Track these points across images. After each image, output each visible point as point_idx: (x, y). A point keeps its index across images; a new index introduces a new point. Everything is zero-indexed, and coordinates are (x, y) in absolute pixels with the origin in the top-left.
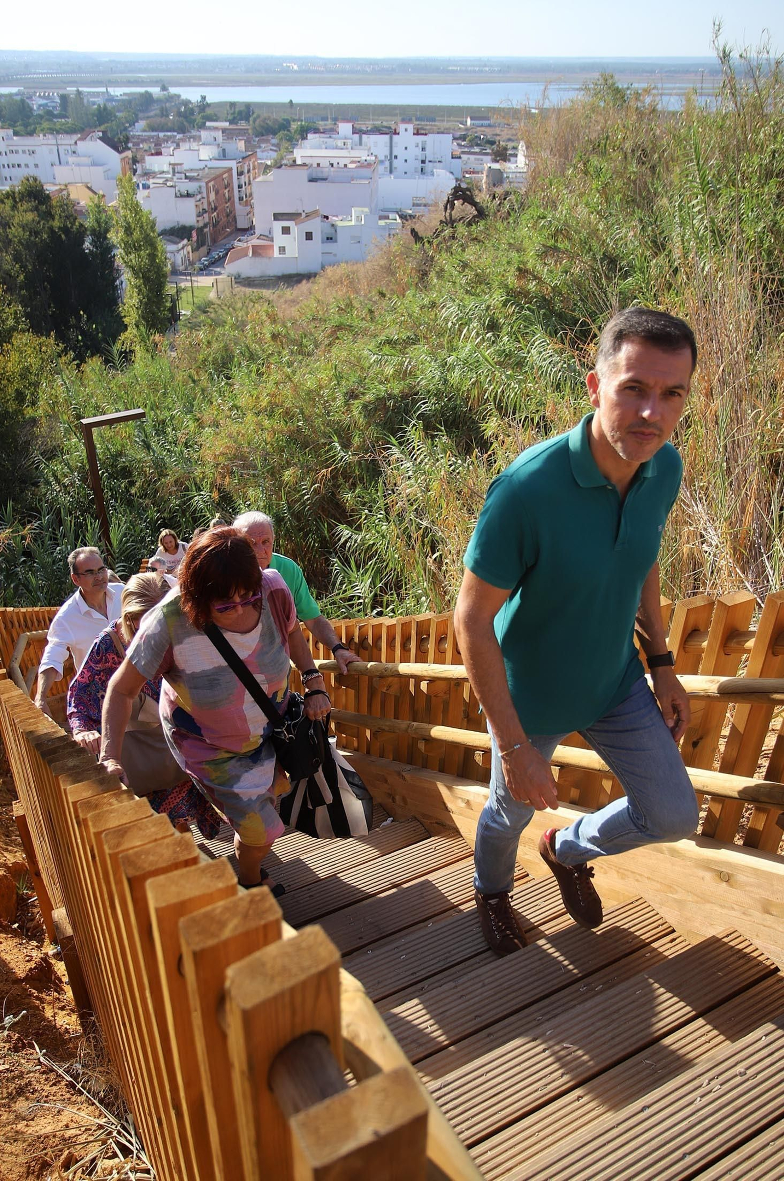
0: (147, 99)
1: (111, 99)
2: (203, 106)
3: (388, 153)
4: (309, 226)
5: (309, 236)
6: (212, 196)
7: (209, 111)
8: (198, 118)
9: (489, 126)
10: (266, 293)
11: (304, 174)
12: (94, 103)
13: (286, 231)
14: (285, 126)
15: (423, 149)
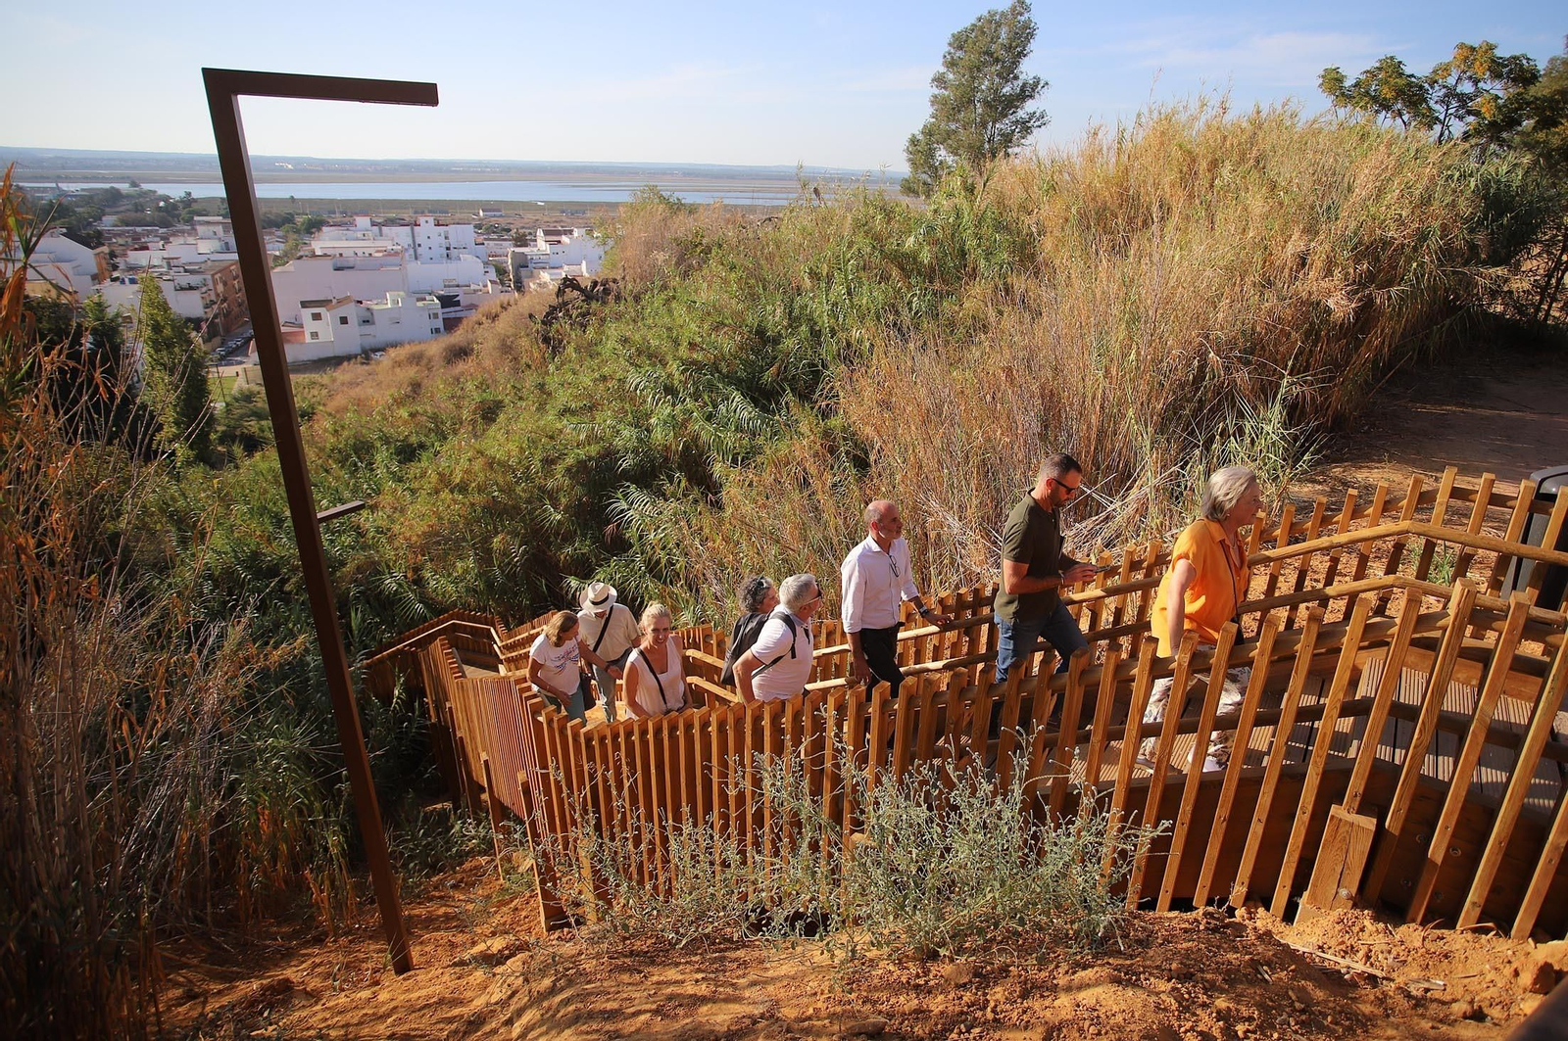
0: (115, 196)
1: (65, 194)
2: (188, 201)
3: (411, 242)
4: (343, 311)
5: (344, 320)
6: (220, 288)
7: (195, 207)
8: (184, 213)
9: (501, 216)
10: (315, 377)
11: (328, 264)
12: (42, 198)
13: (317, 317)
14: (288, 219)
15: (446, 238)
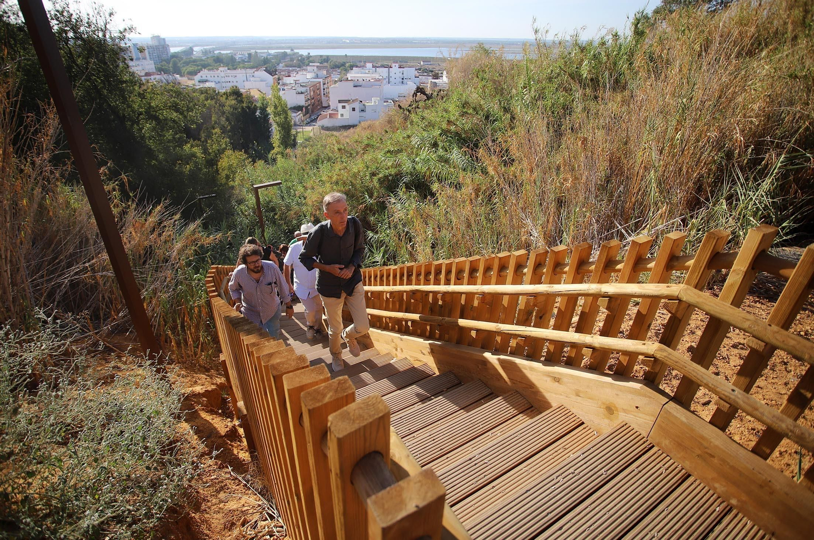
0: (285, 54)
1: (270, 54)
2: (309, 57)
3: (387, 75)
4: (353, 105)
5: (354, 109)
6: (312, 93)
7: (311, 59)
8: (307, 62)
9: (430, 65)
10: (335, 133)
11: (352, 84)
12: (262, 56)
13: (344, 107)
14: (343, 65)
15: (403, 74)
